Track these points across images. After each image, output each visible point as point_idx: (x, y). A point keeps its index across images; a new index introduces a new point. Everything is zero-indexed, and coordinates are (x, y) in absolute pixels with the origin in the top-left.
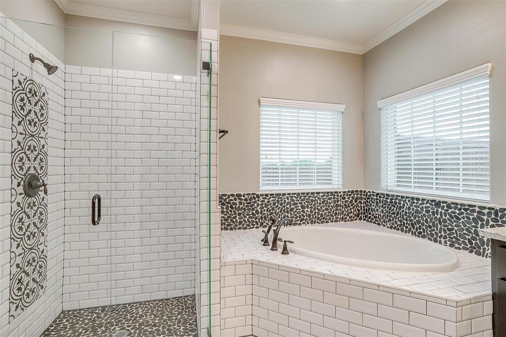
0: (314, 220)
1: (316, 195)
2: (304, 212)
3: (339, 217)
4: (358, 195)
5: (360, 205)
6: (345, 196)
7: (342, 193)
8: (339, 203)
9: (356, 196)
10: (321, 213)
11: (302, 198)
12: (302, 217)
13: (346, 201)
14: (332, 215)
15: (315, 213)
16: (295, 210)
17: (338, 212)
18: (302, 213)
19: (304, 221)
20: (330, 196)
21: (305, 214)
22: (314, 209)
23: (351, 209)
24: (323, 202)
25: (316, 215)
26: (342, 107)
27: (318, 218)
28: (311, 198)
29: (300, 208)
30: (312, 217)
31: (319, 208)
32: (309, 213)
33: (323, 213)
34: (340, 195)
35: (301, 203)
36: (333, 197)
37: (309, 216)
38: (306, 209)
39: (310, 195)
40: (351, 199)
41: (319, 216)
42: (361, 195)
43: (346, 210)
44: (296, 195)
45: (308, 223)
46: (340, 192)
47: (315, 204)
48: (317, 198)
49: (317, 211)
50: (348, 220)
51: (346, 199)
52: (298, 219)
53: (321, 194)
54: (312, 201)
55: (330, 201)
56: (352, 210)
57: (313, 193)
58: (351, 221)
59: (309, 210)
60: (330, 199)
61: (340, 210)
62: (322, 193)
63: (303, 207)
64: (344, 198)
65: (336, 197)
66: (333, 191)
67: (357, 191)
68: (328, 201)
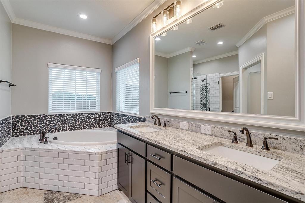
0: (82, 127)
1: (83, 115)
2: (76, 124)
3: (98, 125)
4: (108, 114)
5: (109, 119)
6: (101, 115)
7: (99, 114)
8: (97, 119)
9: (107, 115)
10: (87, 124)
11: (75, 116)
12: (75, 126)
13: (101, 118)
14: (93, 125)
15: (83, 124)
16: (71, 123)
17: (97, 123)
18: (75, 124)
19: (77, 128)
20: (92, 115)
21: (77, 125)
22: (83, 122)
23: (104, 121)
24: (88, 118)
25: (84, 125)
26: (100, 71)
27: (85, 127)
28: (81, 116)
29: (74, 121)
30: (81, 126)
31: (86, 121)
32: (80, 124)
33: (88, 124)
34: (98, 114)
35: (74, 119)
36: (94, 115)
37: (80, 125)
38: (78, 122)
39: (80, 115)
40: (104, 116)
41: (86, 125)
42: (111, 114)
43: (102, 122)
44: (71, 115)
45: (79, 129)
46: (98, 113)
47: (83, 119)
48: (84, 116)
49: (84, 123)
50: (103, 127)
51: (102, 116)
52: (73, 127)
53: (87, 114)
54: (81, 118)
55: (92, 118)
56: (105, 122)
57: (82, 114)
58: (104, 127)
59: (80, 122)
60: (92, 116)
61: (98, 122)
62: (87, 113)
63: (76, 121)
64: (101, 116)
65: (96, 115)
66: (94, 112)
67: (108, 112)
68: (91, 118)
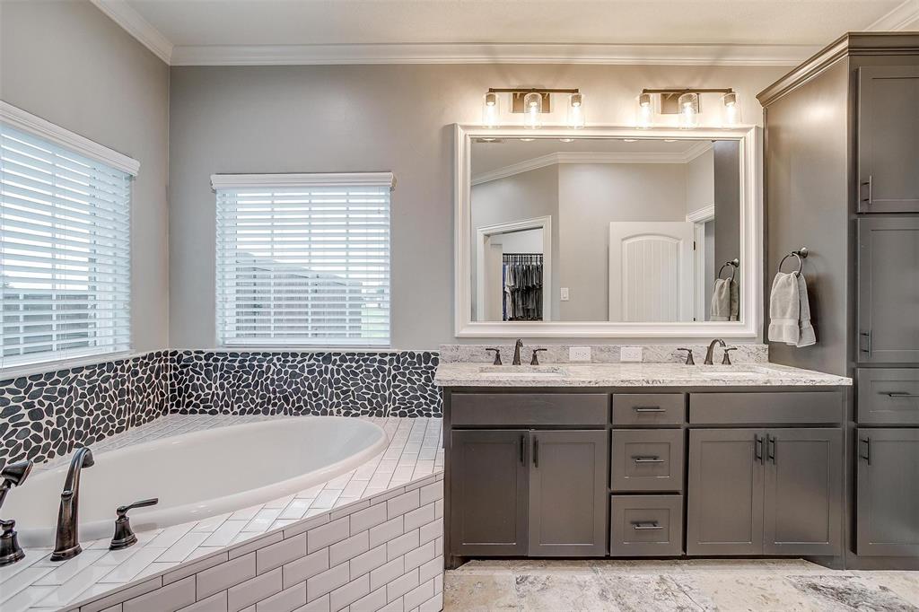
0: (67, 442)
1: (72, 375)
2: (38, 427)
3: (126, 418)
4: (160, 362)
5: (164, 382)
6: (138, 368)
7: (131, 363)
8: (125, 387)
9: (157, 365)
10: (84, 418)
11: (34, 388)
12: (34, 444)
13: (140, 380)
14: (111, 419)
15: (71, 422)
16: (10, 429)
17: (123, 407)
18: (33, 432)
19: (40, 454)
20: (106, 374)
21: (41, 434)
22: (69, 414)
23: (149, 395)
24: (91, 390)
25: (74, 426)
26: (133, 166)
27: (79, 435)
28: (59, 386)
29: (26, 419)
30: (61, 435)
31: (82, 406)
32: (55, 426)
33: (91, 418)
34: (126, 366)
35: (27, 406)
36: (112, 374)
37: (55, 434)
38: (46, 418)
39: (56, 377)
40: (148, 372)
41: (81, 429)
42: (166, 361)
43: (140, 398)
44: (12, 386)
45: (51, 455)
46: (128, 361)
47: (70, 399)
48: (74, 384)
49: (75, 416)
50: (144, 421)
51: (140, 375)
52: (22, 451)
53: (86, 372)
54: (62, 392)
55: (107, 385)
56: (151, 397)
57: (63, 373)
58: (149, 421)
59: (54, 419)
60: (106, 380)
61: (129, 400)
62: (87, 368)
63: (36, 415)
64: (136, 373)
65: (119, 373)
66: (113, 359)
67: (158, 354)
68: (103, 385)
